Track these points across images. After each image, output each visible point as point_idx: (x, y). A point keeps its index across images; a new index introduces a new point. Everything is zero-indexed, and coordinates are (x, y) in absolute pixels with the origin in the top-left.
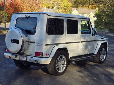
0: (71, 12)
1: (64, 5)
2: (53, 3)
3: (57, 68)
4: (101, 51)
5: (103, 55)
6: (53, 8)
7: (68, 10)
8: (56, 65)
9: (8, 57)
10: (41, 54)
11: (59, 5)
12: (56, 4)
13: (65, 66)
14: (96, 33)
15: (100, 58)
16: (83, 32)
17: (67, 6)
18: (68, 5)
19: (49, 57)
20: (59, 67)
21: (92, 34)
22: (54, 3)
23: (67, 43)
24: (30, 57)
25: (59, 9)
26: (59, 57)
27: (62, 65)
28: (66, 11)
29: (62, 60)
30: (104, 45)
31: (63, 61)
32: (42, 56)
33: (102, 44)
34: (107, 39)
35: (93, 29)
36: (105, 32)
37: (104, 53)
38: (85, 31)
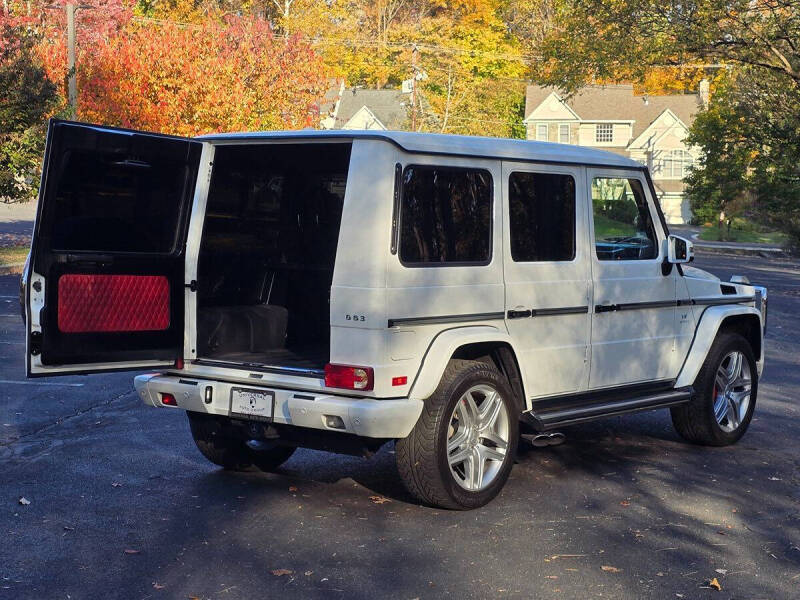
0: (522, 114)
1: (474, 63)
2: (395, 49)
3: (452, 460)
4: (721, 369)
5: (734, 395)
6: (399, 83)
7: (503, 98)
8: (450, 447)
9: (160, 397)
10: (359, 379)
11: (436, 63)
12: (414, 58)
13: (502, 451)
14: (689, 255)
15: (717, 410)
16: (611, 248)
17: (495, 70)
18: (500, 65)
19: (407, 397)
20: (467, 460)
21: (666, 258)
22: (401, 48)
23: (512, 315)
24: (296, 396)
25: (440, 93)
26: (468, 395)
27: (480, 447)
28: (490, 105)
29: (482, 416)
30: (740, 333)
31: (491, 423)
32: (370, 386)
33: (728, 324)
34: (758, 294)
35: (667, 233)
36: (759, 253)
37: (740, 384)
38: (618, 240)
